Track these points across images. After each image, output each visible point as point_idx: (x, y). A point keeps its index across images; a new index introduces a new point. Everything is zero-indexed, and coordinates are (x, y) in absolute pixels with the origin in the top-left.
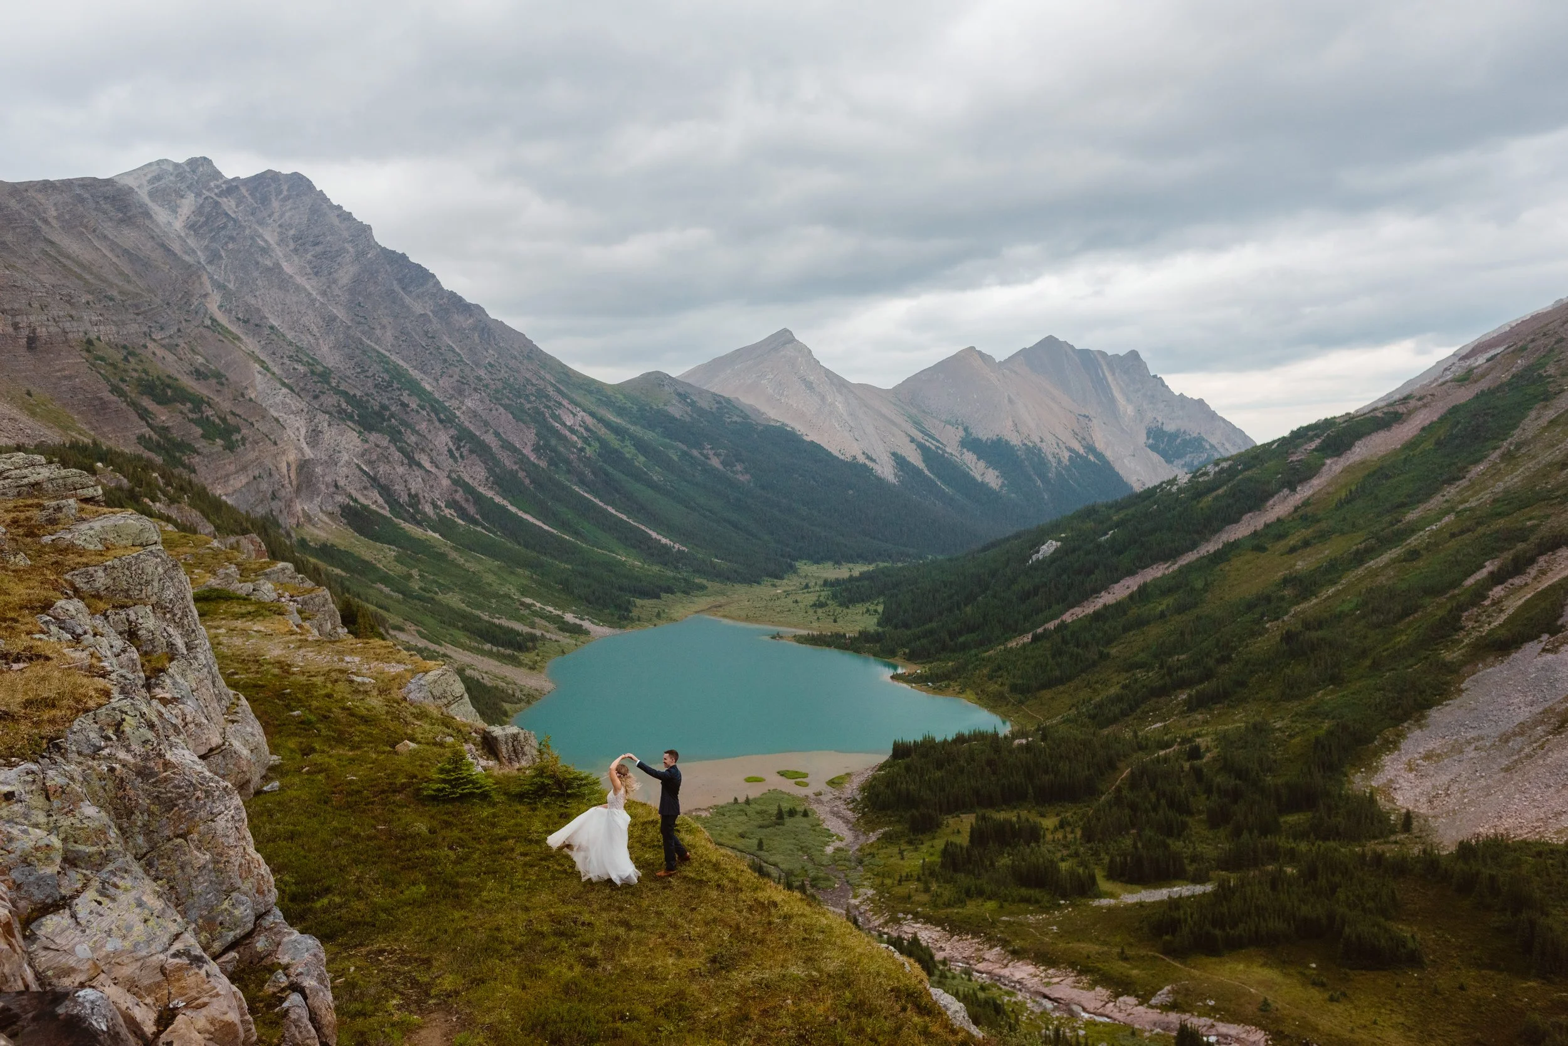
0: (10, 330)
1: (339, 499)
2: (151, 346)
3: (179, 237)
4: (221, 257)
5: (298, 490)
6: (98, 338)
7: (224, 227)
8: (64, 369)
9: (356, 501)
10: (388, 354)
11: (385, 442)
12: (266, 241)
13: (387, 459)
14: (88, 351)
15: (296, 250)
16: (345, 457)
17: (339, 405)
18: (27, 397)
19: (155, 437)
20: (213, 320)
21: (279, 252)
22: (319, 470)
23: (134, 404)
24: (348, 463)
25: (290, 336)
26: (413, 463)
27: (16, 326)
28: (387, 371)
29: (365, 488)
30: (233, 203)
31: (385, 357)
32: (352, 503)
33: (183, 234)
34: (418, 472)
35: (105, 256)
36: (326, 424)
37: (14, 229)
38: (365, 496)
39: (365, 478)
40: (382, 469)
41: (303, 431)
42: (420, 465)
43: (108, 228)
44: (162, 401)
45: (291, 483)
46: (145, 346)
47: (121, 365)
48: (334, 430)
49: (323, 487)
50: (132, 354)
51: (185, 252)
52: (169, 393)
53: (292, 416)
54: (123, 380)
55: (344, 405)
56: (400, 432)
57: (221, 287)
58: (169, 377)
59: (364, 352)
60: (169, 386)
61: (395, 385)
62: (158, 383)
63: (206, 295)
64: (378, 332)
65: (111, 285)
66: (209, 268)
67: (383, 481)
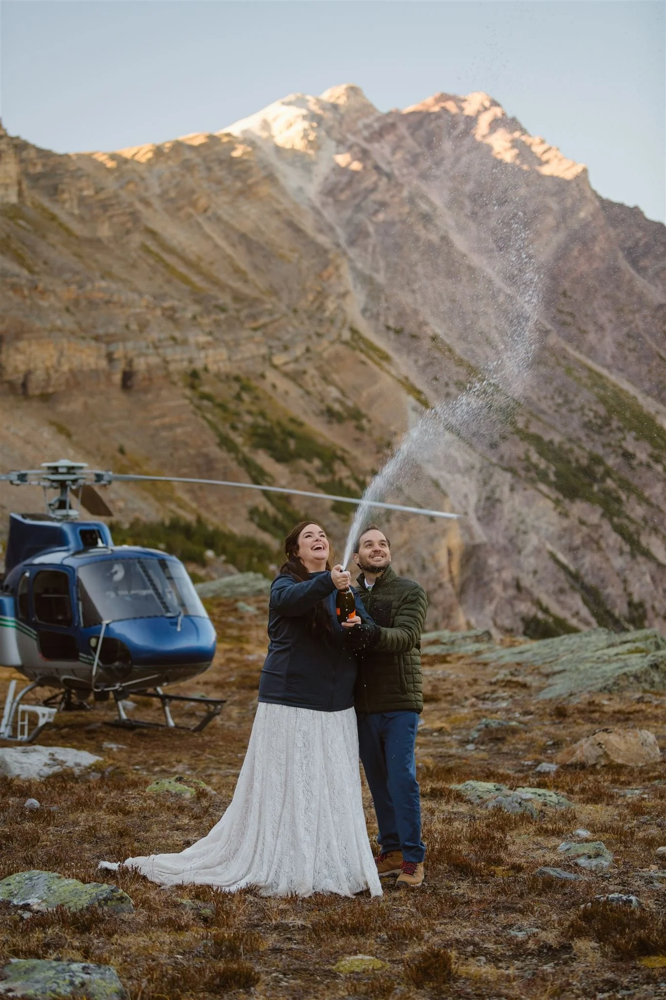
0: (103, 363)
1: (525, 608)
2: (272, 376)
3: (314, 208)
4: (367, 235)
5: (462, 592)
6: (206, 369)
7: (374, 189)
8: (163, 416)
9: (546, 611)
10: (605, 372)
11: (594, 517)
12: (429, 202)
13: (594, 543)
14: (193, 387)
15: (474, 214)
16: (533, 540)
17: (528, 458)
18: (119, 455)
19: (272, 511)
20: (353, 331)
21: (447, 220)
22: (493, 561)
23: (247, 463)
24: (538, 551)
25: (459, 349)
26: (637, 550)
27: (110, 358)
28: (603, 400)
29: (562, 591)
30: (387, 150)
31: (601, 376)
32: (540, 615)
33: (318, 205)
34: (645, 567)
35: (216, 246)
36: (506, 489)
37: (111, 217)
38: (559, 602)
39: (562, 575)
40: (589, 560)
41: (473, 499)
42: (648, 554)
43: (222, 205)
44: (282, 457)
45: (452, 580)
46: (263, 376)
47: (232, 406)
48: (518, 498)
49: (498, 588)
50: (245, 388)
51: (321, 231)
52: (292, 444)
53: (458, 476)
54: (234, 428)
55: (535, 457)
56: (618, 500)
57: (367, 281)
58: (293, 420)
59: (569, 371)
60: (291, 435)
61: (615, 424)
62: (277, 430)
63: (344, 295)
64: (592, 337)
65: (223, 287)
66: (352, 252)
67: (590, 580)
